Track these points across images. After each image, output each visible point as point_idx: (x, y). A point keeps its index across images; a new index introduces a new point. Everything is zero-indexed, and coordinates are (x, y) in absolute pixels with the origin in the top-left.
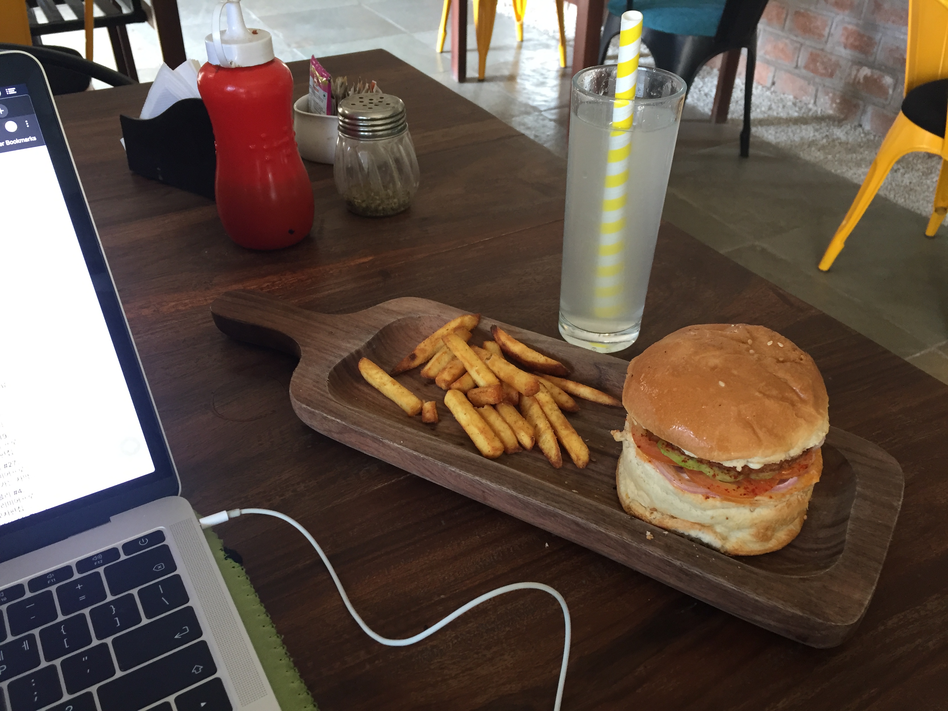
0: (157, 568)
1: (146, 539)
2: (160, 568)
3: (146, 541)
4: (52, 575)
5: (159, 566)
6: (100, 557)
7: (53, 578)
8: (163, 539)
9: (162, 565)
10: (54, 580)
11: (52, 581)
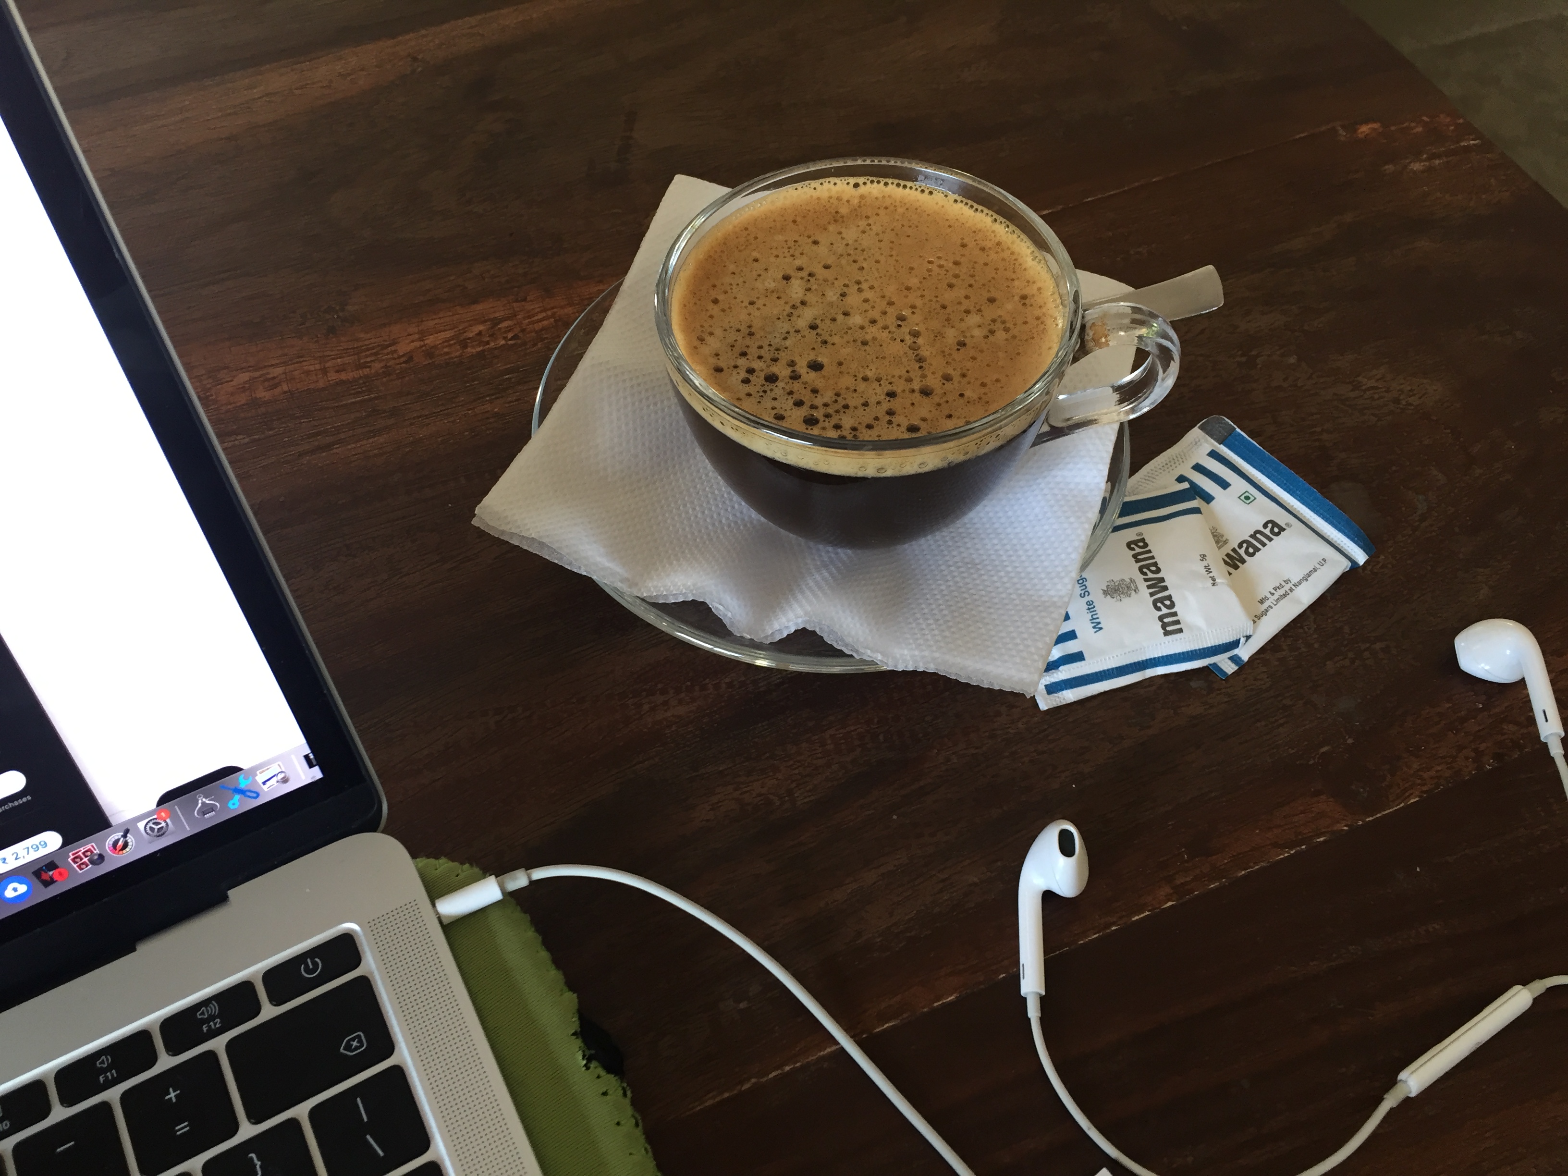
0: (348, 1047)
1: (317, 960)
2: (357, 1048)
3: (316, 965)
4: (107, 1060)
5: (353, 1039)
6: (214, 1008)
7: (109, 1069)
8: (355, 959)
9: (359, 1036)
10: (112, 1075)
11: (110, 1077)
